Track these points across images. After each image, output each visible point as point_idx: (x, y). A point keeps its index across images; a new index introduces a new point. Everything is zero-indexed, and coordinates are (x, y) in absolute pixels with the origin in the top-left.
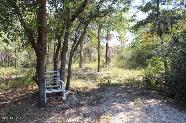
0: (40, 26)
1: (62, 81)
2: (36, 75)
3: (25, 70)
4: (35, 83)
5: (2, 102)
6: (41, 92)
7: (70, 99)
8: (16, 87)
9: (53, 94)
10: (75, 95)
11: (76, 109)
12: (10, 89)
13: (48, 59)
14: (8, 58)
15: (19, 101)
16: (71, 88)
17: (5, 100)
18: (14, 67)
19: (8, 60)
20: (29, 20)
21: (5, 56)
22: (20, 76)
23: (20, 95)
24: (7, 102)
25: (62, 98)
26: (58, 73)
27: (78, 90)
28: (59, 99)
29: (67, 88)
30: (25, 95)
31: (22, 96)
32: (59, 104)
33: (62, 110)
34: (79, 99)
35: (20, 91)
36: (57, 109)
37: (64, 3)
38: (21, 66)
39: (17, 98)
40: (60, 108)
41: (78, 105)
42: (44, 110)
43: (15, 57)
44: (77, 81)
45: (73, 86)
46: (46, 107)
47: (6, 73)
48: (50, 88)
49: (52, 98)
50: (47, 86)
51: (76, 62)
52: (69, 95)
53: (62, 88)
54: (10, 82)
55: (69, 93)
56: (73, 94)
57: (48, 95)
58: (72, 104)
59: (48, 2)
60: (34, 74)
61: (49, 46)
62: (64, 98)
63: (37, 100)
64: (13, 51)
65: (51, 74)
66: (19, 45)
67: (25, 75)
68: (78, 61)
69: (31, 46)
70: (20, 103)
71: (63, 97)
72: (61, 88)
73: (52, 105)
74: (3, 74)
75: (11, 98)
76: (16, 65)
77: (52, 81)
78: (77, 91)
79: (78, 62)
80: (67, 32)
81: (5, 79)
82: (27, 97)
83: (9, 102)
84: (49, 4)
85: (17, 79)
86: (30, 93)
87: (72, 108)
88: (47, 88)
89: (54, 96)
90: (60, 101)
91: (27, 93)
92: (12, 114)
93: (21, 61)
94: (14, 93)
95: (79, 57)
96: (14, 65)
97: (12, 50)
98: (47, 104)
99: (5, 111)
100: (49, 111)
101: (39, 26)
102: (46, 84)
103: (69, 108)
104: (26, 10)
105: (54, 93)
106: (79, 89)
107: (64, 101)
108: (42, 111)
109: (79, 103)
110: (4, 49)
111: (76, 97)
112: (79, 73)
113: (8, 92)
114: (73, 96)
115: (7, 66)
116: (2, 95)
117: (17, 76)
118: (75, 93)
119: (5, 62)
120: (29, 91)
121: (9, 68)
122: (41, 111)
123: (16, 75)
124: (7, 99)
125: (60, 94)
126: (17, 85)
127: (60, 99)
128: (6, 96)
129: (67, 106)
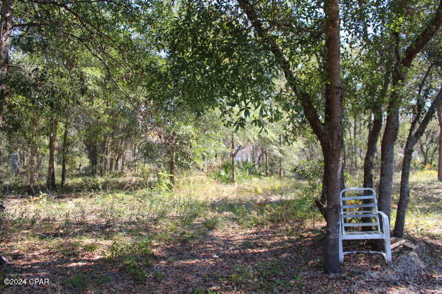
0: (329, 83)
1: (382, 213)
2: (323, 196)
3: (300, 184)
4: (320, 215)
5: (252, 248)
6: (331, 237)
7: (404, 262)
8: (278, 221)
9: (361, 243)
10: (418, 253)
11: (419, 289)
12: (267, 225)
13: (354, 160)
14: (265, 157)
15: (284, 251)
16: (407, 232)
17: (257, 246)
18: (277, 176)
19: (265, 160)
20: (305, 74)
21: (259, 153)
22: (289, 198)
23: (286, 237)
24: (261, 251)
25: (383, 257)
26: (375, 194)
27: (430, 241)
28: (374, 257)
29: (398, 232)
30: (297, 240)
31: (290, 241)
32: (373, 269)
33: (378, 285)
34: (431, 265)
35: (287, 230)
36: (366, 282)
37: (383, 22)
38: (291, 174)
39: (280, 244)
40: (375, 280)
41: (424, 280)
42: (337, 279)
43: (280, 155)
44: (427, 218)
45: (414, 228)
46: (341, 272)
47: (260, 190)
48: (354, 229)
49: (358, 253)
50: (345, 222)
51: (428, 166)
52: (401, 250)
53: (382, 231)
54: (267, 209)
55: (402, 246)
56: (411, 249)
57: (347, 244)
58: (407, 275)
59: (343, 28)
60: (317, 194)
61: (355, 128)
62: (388, 256)
63: (322, 254)
64: (275, 141)
65: (356, 194)
66: (285, 129)
67: (299, 195)
68: (434, 163)
69: (310, 129)
70: (284, 255)
71: (384, 254)
72: (379, 230)
73: (355, 270)
74: (256, 191)
75: (268, 242)
76: (282, 171)
77: (361, 213)
78: (424, 241)
79: (434, 166)
80: (394, 93)
81: (259, 201)
82: (300, 245)
83: (263, 250)
84: (347, 32)
85: (281, 203)
86: (308, 236)
87: (407, 284)
88: (347, 229)
89: (363, 250)
90: (376, 262)
91: (301, 236)
92: (269, 275)
93: (292, 164)
94: (274, 233)
95: (437, 152)
96: (276, 173)
97: (272, 141)
98: (343, 265)
99: (256, 267)
100: (346, 283)
101: (327, 85)
102: (345, 219)
103: (399, 283)
104: (297, 53)
105: (363, 240)
106: (433, 237)
107: (387, 265)
108: (332, 279)
109: (429, 275)
110: (256, 138)
111: (420, 257)
112: (435, 196)
113: (263, 230)
114: (412, 253)
115: (263, 174)
116: (252, 233)
117: (283, 198)
118: (418, 246)
119: (260, 166)
120: (306, 232)
121: (268, 178)
122: (330, 279)
123: (281, 194)
124: (260, 244)
125: (378, 245)
126: (281, 215)
127: (378, 258)
128: (258, 238)
129: (394, 278)
